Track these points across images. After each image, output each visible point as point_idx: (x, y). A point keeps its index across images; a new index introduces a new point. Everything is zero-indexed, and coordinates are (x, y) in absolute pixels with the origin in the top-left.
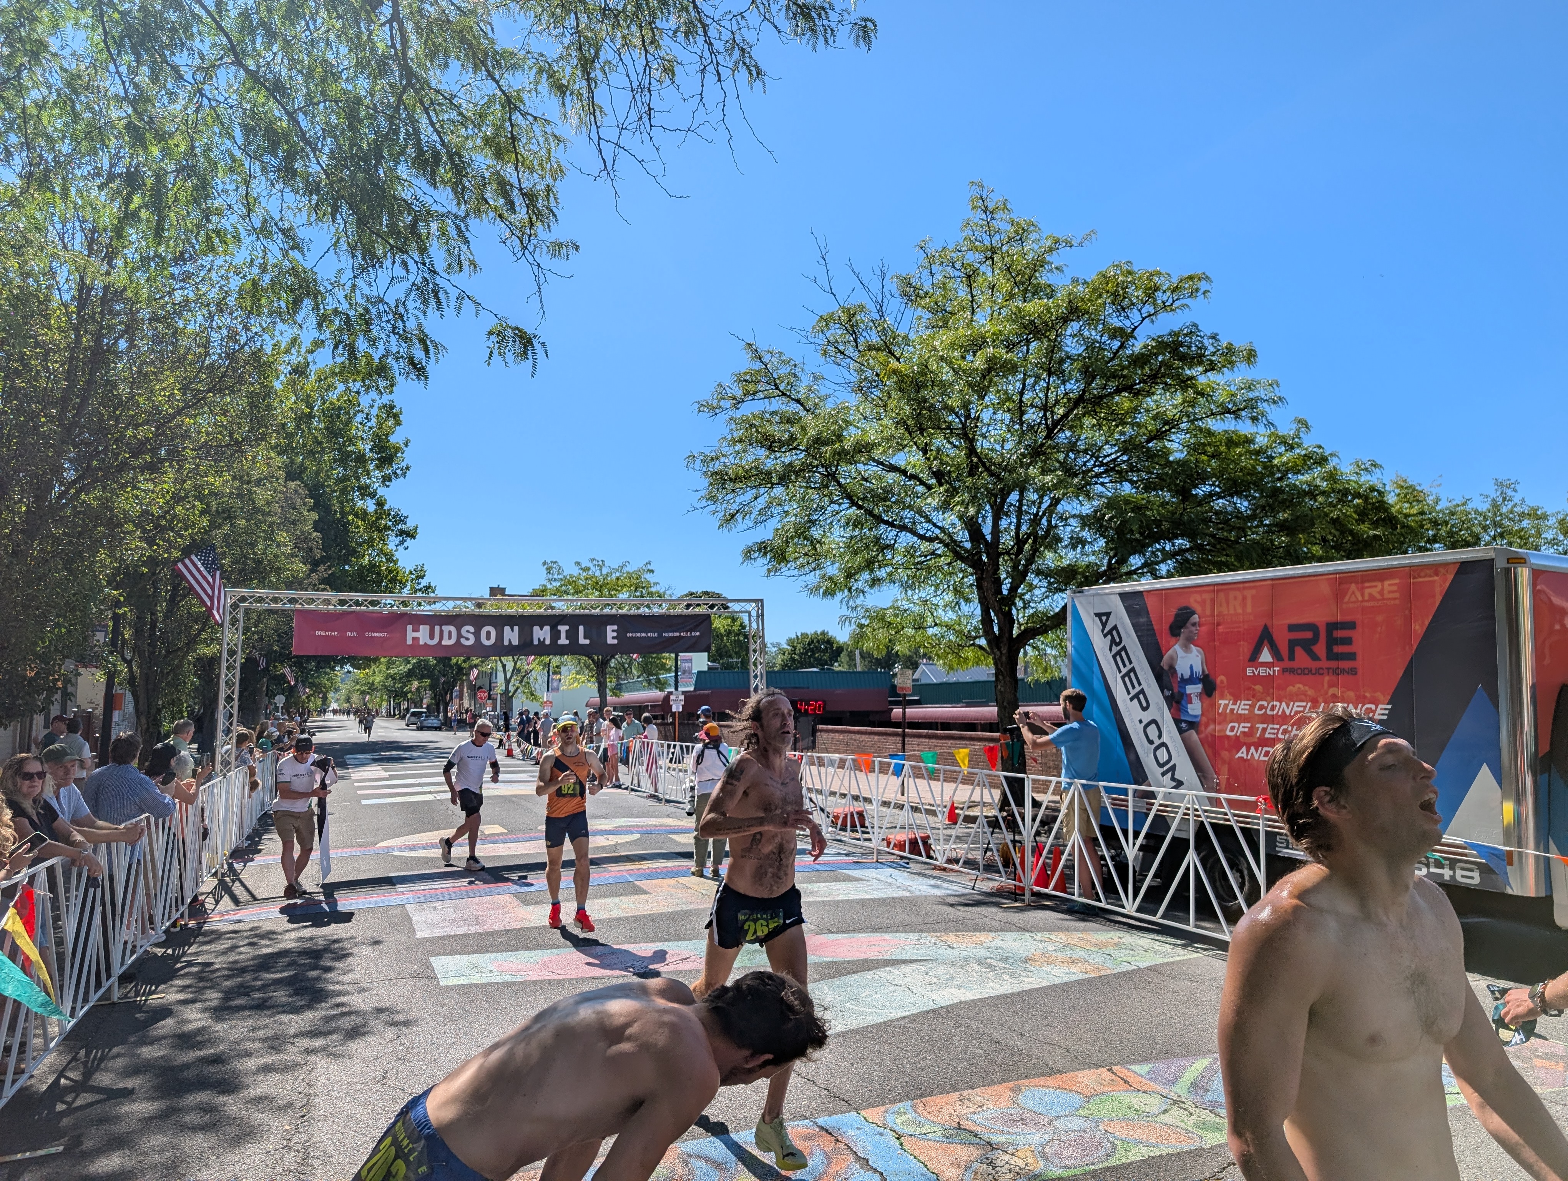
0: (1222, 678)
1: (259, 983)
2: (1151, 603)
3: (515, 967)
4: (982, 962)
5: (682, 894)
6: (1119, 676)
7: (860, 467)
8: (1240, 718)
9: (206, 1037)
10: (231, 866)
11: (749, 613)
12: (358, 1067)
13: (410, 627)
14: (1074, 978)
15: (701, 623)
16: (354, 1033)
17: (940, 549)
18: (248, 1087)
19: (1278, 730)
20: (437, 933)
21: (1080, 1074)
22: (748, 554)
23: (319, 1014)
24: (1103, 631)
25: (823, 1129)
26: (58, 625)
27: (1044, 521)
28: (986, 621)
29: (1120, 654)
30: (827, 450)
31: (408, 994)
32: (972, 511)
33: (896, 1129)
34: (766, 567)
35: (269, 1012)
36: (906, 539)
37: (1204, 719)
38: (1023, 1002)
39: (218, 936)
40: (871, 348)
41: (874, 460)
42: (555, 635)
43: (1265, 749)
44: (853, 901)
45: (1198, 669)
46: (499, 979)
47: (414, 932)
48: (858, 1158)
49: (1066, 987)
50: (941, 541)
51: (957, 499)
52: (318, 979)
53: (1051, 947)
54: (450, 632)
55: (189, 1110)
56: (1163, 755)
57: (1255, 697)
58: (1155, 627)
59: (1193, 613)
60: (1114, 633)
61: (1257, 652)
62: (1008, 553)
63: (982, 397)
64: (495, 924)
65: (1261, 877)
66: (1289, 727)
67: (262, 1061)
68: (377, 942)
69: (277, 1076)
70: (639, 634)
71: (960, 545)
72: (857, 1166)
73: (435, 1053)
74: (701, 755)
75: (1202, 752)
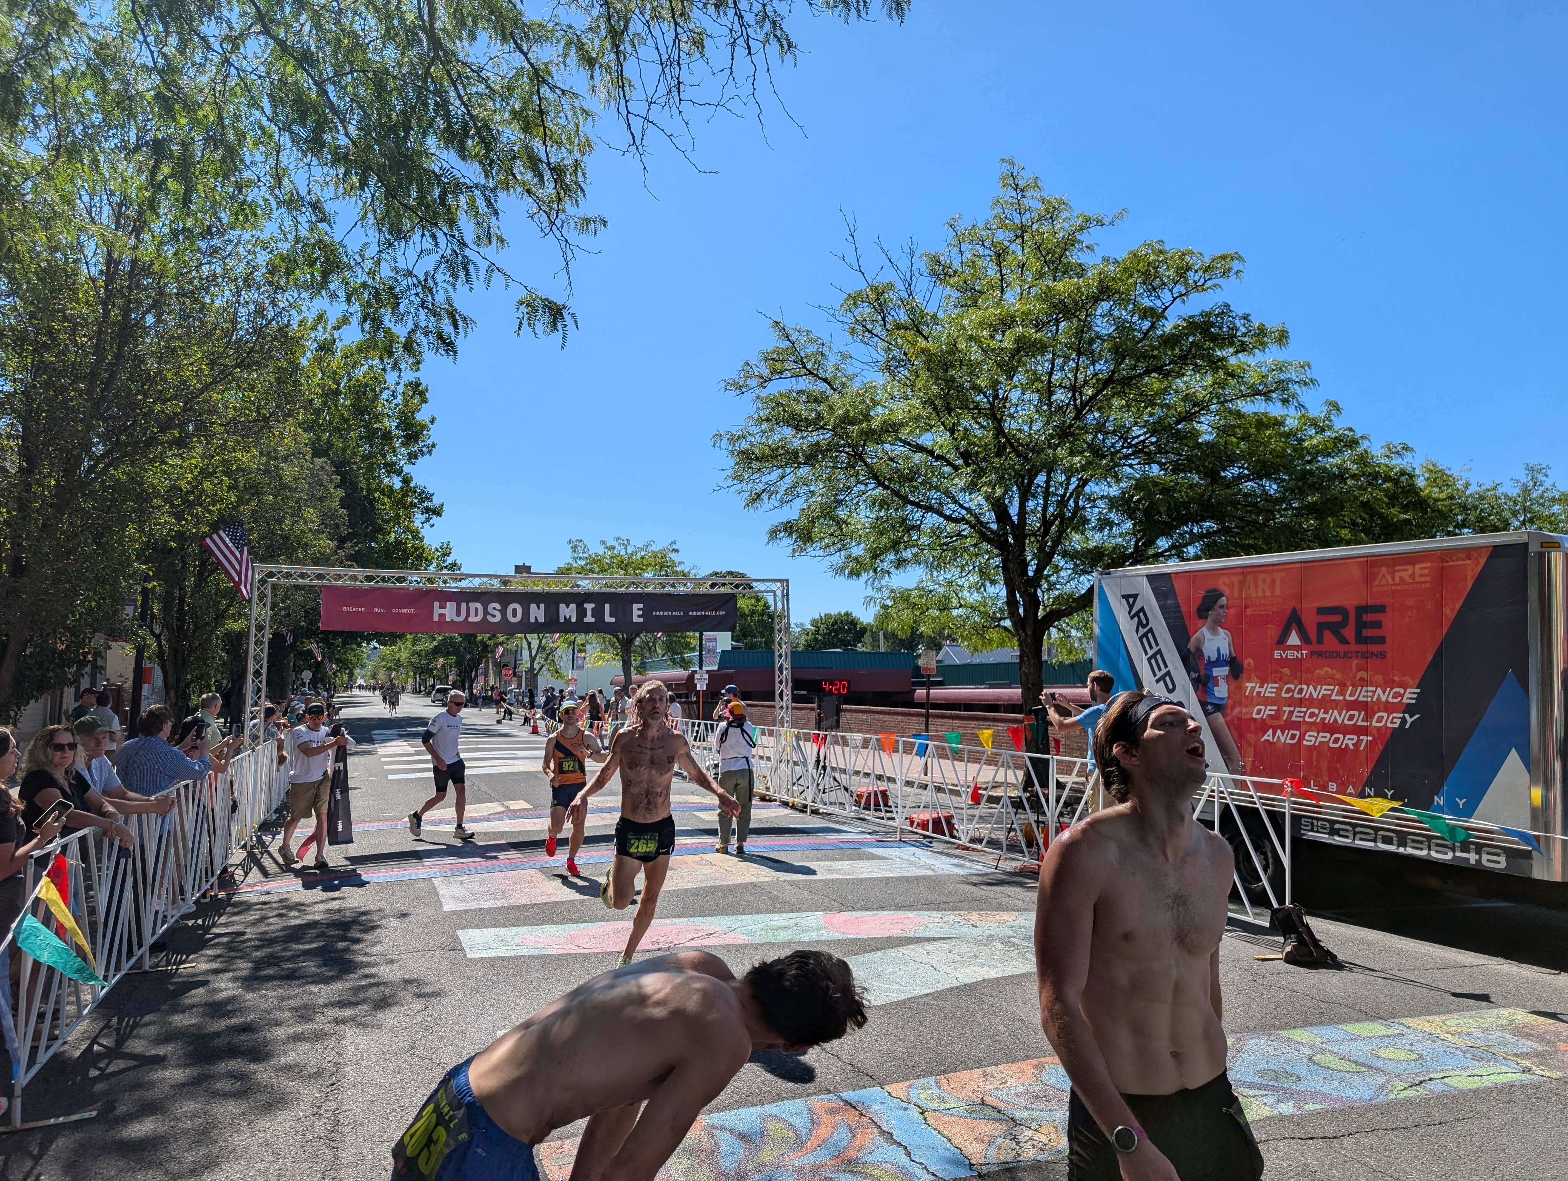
0: (1249, 660)
1: (289, 953)
2: (1179, 586)
3: (541, 940)
4: (1004, 941)
5: (707, 870)
6: (1145, 658)
7: (887, 447)
8: (1267, 701)
9: (236, 1006)
10: (259, 838)
11: (774, 592)
12: (387, 1036)
13: (436, 604)
15: (727, 602)
16: (383, 1004)
17: (966, 530)
18: (278, 1055)
19: (1305, 713)
20: (463, 906)
22: (774, 534)
23: (348, 985)
24: (1130, 613)
25: (847, 1102)
26: (88, 599)
27: (1071, 502)
28: (1011, 602)
29: (1147, 636)
30: (853, 429)
31: (435, 965)
32: (999, 492)
33: (920, 1104)
34: (791, 547)
35: (299, 982)
36: (932, 520)
37: (1231, 702)
39: (246, 907)
40: (899, 327)
41: (901, 440)
42: (581, 613)
43: (1292, 732)
44: (876, 879)
45: (1225, 651)
46: (525, 952)
47: (441, 905)
48: (881, 1131)
50: (968, 522)
51: (984, 479)
52: (346, 950)
54: (476, 609)
55: (220, 1077)
57: (1282, 680)
58: (1183, 609)
59: (1222, 595)
61: (1285, 634)
62: (1034, 534)
63: (1010, 377)
64: (521, 898)
65: (1286, 860)
66: (1316, 711)
67: (292, 1030)
68: (405, 915)
69: (307, 1045)
70: (665, 613)
71: (986, 526)
72: (882, 1139)
73: (462, 1023)
74: (725, 732)
75: (1228, 735)
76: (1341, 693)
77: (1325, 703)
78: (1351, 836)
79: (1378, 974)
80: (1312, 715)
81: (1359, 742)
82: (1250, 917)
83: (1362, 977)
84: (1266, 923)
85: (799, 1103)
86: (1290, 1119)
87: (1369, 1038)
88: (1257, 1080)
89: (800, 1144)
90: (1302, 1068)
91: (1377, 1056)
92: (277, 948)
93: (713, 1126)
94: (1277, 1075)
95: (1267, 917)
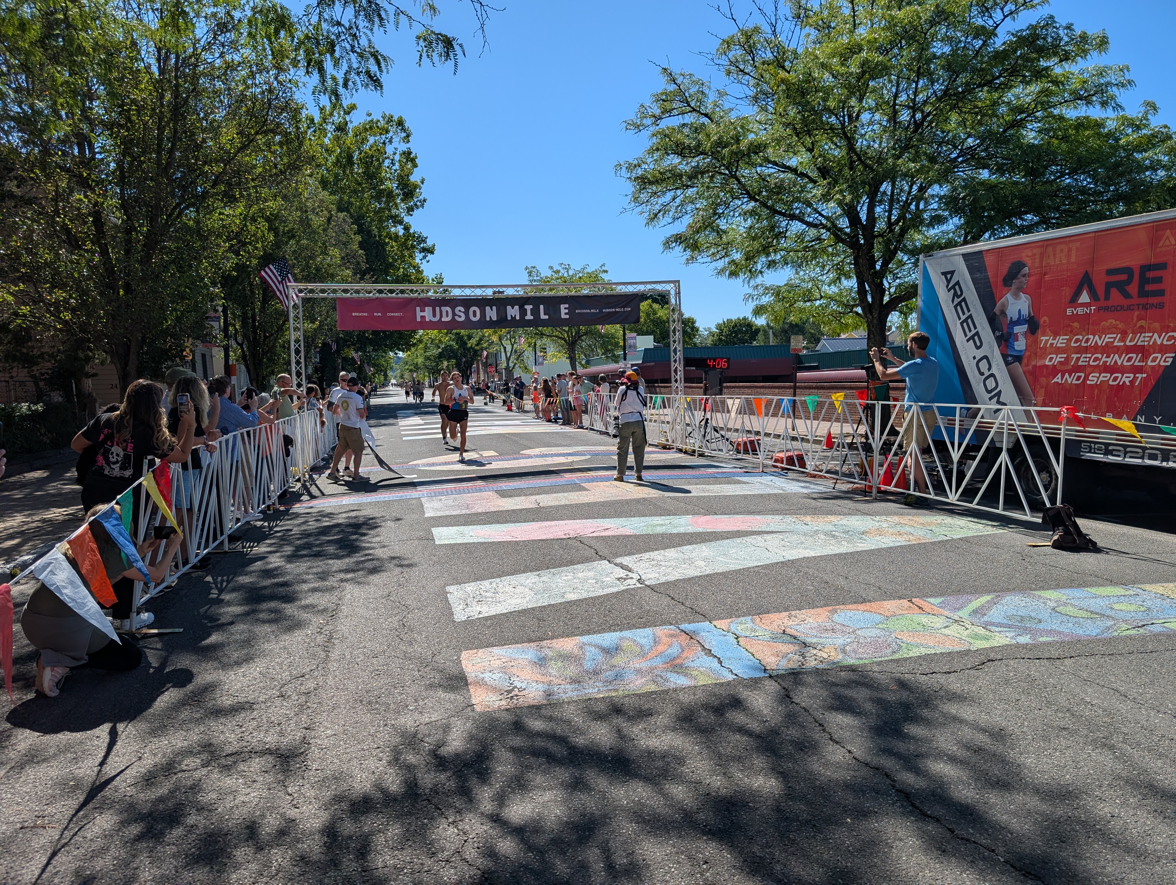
0: (1045, 318)
1: (318, 542)
2: (989, 260)
3: (488, 533)
4: (829, 534)
5: (614, 491)
6: (959, 322)
7: (759, 169)
8: (1058, 351)
9: (279, 572)
10: (311, 476)
11: (669, 292)
12: (373, 589)
13: (418, 309)
14: (898, 544)
15: (632, 300)
16: (374, 571)
17: (825, 234)
18: (301, 599)
19: (1090, 358)
20: (439, 514)
21: (886, 603)
22: (667, 244)
24: (947, 286)
25: (683, 631)
26: (175, 310)
27: (913, 207)
28: (862, 292)
29: (961, 304)
30: (726, 151)
31: (414, 549)
32: (848, 198)
33: (737, 633)
35: (321, 558)
36: (796, 227)
37: (1028, 353)
38: (854, 558)
39: (297, 515)
40: (765, 62)
41: (770, 162)
42: (523, 312)
43: (1077, 374)
44: (738, 496)
45: (1025, 312)
46: (476, 541)
47: (424, 513)
48: (704, 648)
49: (890, 550)
50: (824, 227)
51: (836, 189)
52: (356, 540)
53: (885, 525)
54: (447, 312)
55: (262, 611)
56: (990, 383)
57: (1072, 332)
58: (991, 280)
59: (1024, 266)
60: (957, 287)
61: (1077, 294)
62: (881, 235)
63: (860, 100)
64: (479, 509)
65: (1059, 470)
66: (1100, 356)
67: (312, 585)
68: (399, 520)
69: (320, 594)
70: (585, 311)
71: (841, 230)
72: (703, 653)
73: (424, 582)
74: (625, 394)
75: (1024, 380)
76: (1122, 340)
77: (1108, 350)
78: (1122, 455)
79: (1130, 556)
80: (1096, 359)
81: (1135, 379)
82: (1028, 517)
83: (1115, 558)
84: (1040, 521)
85: (648, 631)
86: (1025, 646)
87: (1109, 596)
88: (1005, 621)
89: (643, 655)
90: (1045, 615)
91: (1111, 608)
92: (312, 539)
93: (584, 643)
94: (1022, 619)
95: (1041, 515)
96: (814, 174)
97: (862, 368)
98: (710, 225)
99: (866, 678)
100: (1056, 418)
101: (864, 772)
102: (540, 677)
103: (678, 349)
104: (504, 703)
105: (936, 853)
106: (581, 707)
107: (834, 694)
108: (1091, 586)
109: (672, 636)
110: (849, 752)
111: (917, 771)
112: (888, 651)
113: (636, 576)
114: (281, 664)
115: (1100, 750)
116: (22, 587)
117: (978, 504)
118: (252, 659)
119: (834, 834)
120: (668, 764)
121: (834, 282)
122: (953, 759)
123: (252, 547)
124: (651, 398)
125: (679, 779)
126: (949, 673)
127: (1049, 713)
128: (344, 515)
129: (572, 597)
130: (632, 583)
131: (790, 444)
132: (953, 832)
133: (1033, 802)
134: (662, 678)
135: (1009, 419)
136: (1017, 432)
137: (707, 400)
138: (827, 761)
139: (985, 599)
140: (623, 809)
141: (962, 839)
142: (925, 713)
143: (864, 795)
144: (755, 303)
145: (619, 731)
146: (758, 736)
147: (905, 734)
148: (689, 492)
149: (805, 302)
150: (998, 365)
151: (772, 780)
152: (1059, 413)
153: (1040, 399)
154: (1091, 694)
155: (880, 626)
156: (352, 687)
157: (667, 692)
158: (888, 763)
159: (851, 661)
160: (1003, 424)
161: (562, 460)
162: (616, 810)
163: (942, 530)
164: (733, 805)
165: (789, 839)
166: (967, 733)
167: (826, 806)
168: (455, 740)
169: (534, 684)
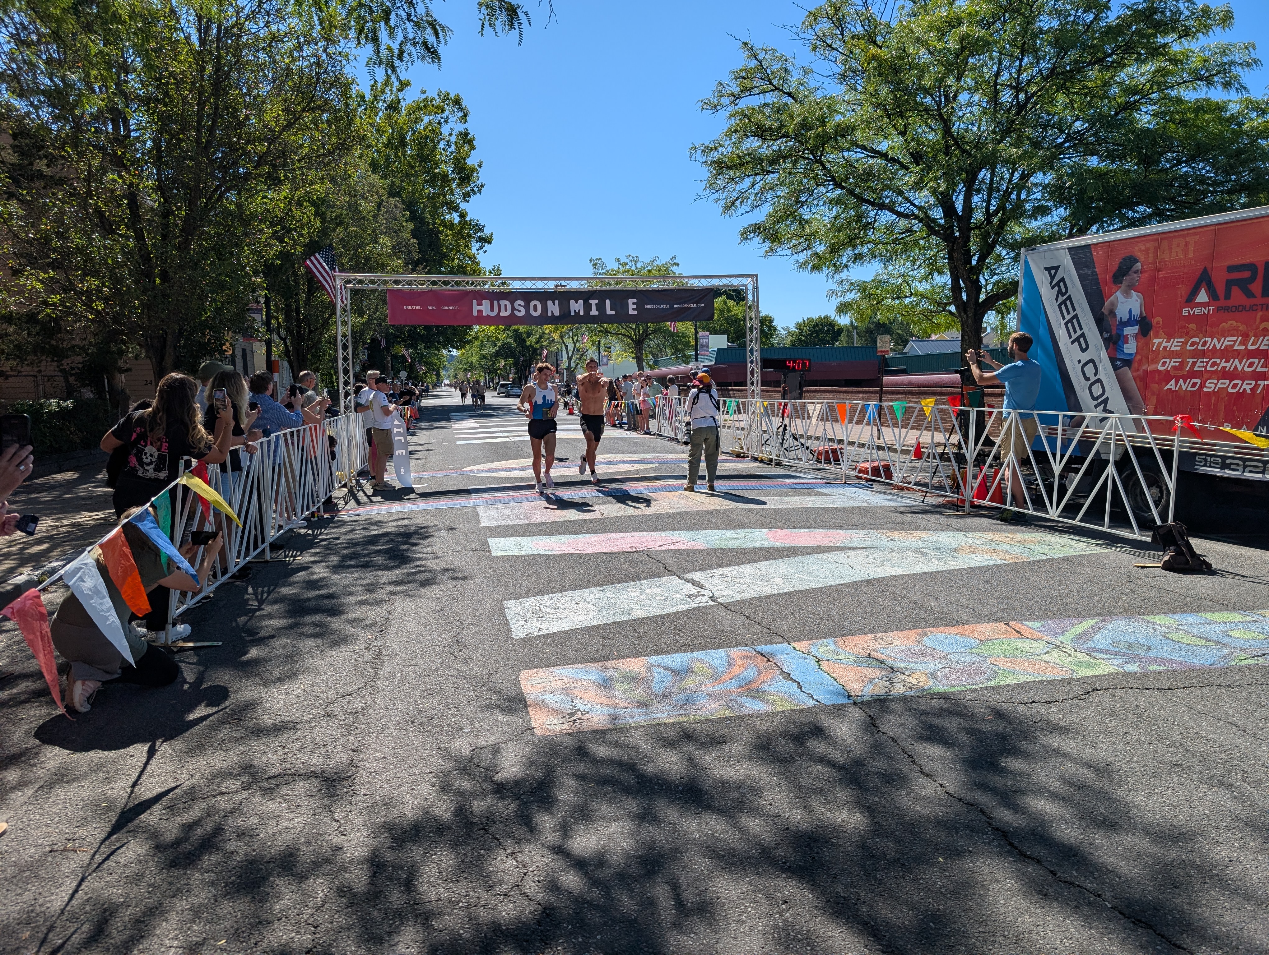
0: (1158, 319)
1: (365, 552)
2: (1098, 255)
3: (548, 545)
4: (918, 551)
5: (683, 501)
6: (1063, 322)
7: (846, 154)
8: (1172, 354)
9: (324, 583)
10: (358, 481)
11: (746, 286)
12: (424, 602)
13: (475, 302)
14: (994, 563)
15: (706, 295)
16: (426, 583)
17: (917, 226)
18: (348, 613)
19: (1207, 363)
20: (495, 524)
21: (980, 626)
22: (745, 235)
24: (1051, 283)
25: (759, 652)
26: (214, 300)
27: (1014, 197)
28: (956, 289)
29: (1066, 303)
30: (810, 134)
31: (468, 560)
32: (943, 186)
33: (818, 656)
34: (761, 247)
35: (369, 569)
36: (886, 217)
37: (1139, 357)
38: (945, 577)
39: (343, 523)
40: (855, 38)
41: (857, 146)
42: (588, 307)
43: (1193, 380)
44: (819, 508)
45: (1136, 312)
46: (535, 553)
47: (479, 523)
48: (782, 672)
49: (984, 569)
50: (916, 217)
51: (931, 176)
52: (407, 550)
53: (979, 542)
54: (506, 306)
55: (306, 625)
56: (1097, 390)
57: (1188, 334)
58: (1100, 276)
59: (1137, 261)
60: (1062, 284)
61: (1195, 293)
62: (978, 227)
64: (537, 519)
66: (1218, 360)
67: (359, 598)
68: (452, 529)
69: (368, 607)
70: (655, 307)
71: (934, 221)
72: (781, 677)
73: (480, 596)
74: (696, 397)
75: (1133, 386)
76: (1243, 343)
77: (1227, 354)
78: (1241, 469)
79: (1248, 579)
80: (1214, 364)
81: (1257, 386)
82: (1136, 535)
83: (1232, 581)
84: (1149, 540)
85: (721, 652)
86: (1133, 675)
87: (1225, 623)
88: (1111, 648)
89: (716, 677)
90: (1154, 642)
91: (1228, 635)
92: (359, 548)
93: (653, 665)
94: (1130, 645)
95: (1151, 534)
96: (906, 160)
97: (956, 372)
98: (791, 214)
99: (959, 706)
100: (1169, 428)
101: (957, 808)
102: (605, 700)
103: (755, 348)
104: (566, 726)
105: (1037, 897)
106: (649, 732)
107: (924, 723)
108: (1205, 611)
109: (747, 658)
110: (941, 786)
111: (1015, 808)
112: (982, 678)
113: (708, 593)
114: (326, 682)
115: (1216, 789)
116: (50, 595)
117: (1081, 521)
118: (296, 675)
119: (925, 874)
120: (744, 795)
121: (925, 278)
122: (1054, 796)
123: (295, 556)
124: (725, 402)
125: (756, 811)
126: (1050, 702)
127: (1160, 748)
128: (394, 524)
129: (639, 614)
130: (704, 601)
131: (875, 454)
132: (1055, 875)
133: (1143, 844)
134: (737, 702)
135: (1117, 428)
136: (1126, 443)
137: (786, 405)
138: (917, 795)
139: (1089, 623)
140: (695, 842)
141: (1065, 882)
142: (1024, 745)
143: (957, 833)
144: (839, 300)
145: (690, 759)
146: (842, 768)
147: (1003, 768)
148: (764, 503)
149: (894, 299)
150: (1105, 369)
151: (857, 814)
152: (1172, 422)
153: (1152, 407)
154: (1206, 728)
155: (974, 651)
156: (402, 707)
157: (742, 718)
158: (984, 799)
159: (942, 688)
160: (1110, 434)
161: (628, 467)
162: (687, 844)
163: (1042, 549)
164: (815, 841)
165: (875, 878)
166: (1069, 768)
167: (915, 844)
168: (513, 765)
169: (598, 707)
